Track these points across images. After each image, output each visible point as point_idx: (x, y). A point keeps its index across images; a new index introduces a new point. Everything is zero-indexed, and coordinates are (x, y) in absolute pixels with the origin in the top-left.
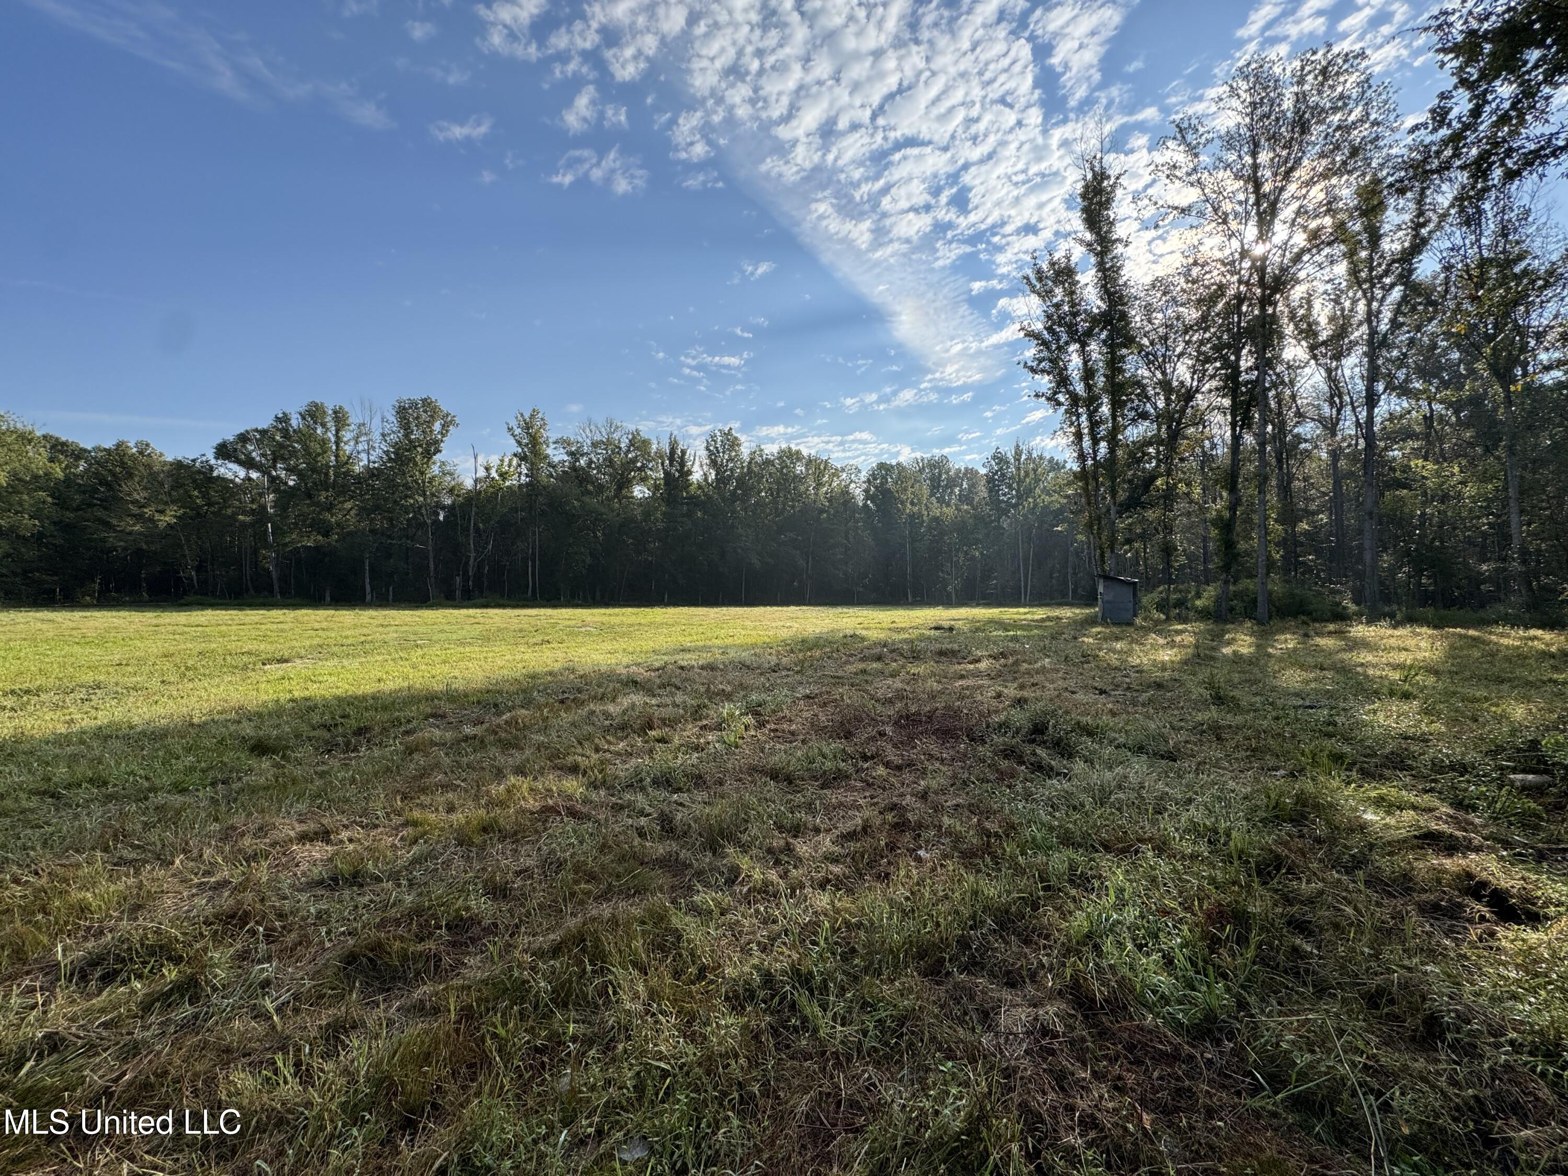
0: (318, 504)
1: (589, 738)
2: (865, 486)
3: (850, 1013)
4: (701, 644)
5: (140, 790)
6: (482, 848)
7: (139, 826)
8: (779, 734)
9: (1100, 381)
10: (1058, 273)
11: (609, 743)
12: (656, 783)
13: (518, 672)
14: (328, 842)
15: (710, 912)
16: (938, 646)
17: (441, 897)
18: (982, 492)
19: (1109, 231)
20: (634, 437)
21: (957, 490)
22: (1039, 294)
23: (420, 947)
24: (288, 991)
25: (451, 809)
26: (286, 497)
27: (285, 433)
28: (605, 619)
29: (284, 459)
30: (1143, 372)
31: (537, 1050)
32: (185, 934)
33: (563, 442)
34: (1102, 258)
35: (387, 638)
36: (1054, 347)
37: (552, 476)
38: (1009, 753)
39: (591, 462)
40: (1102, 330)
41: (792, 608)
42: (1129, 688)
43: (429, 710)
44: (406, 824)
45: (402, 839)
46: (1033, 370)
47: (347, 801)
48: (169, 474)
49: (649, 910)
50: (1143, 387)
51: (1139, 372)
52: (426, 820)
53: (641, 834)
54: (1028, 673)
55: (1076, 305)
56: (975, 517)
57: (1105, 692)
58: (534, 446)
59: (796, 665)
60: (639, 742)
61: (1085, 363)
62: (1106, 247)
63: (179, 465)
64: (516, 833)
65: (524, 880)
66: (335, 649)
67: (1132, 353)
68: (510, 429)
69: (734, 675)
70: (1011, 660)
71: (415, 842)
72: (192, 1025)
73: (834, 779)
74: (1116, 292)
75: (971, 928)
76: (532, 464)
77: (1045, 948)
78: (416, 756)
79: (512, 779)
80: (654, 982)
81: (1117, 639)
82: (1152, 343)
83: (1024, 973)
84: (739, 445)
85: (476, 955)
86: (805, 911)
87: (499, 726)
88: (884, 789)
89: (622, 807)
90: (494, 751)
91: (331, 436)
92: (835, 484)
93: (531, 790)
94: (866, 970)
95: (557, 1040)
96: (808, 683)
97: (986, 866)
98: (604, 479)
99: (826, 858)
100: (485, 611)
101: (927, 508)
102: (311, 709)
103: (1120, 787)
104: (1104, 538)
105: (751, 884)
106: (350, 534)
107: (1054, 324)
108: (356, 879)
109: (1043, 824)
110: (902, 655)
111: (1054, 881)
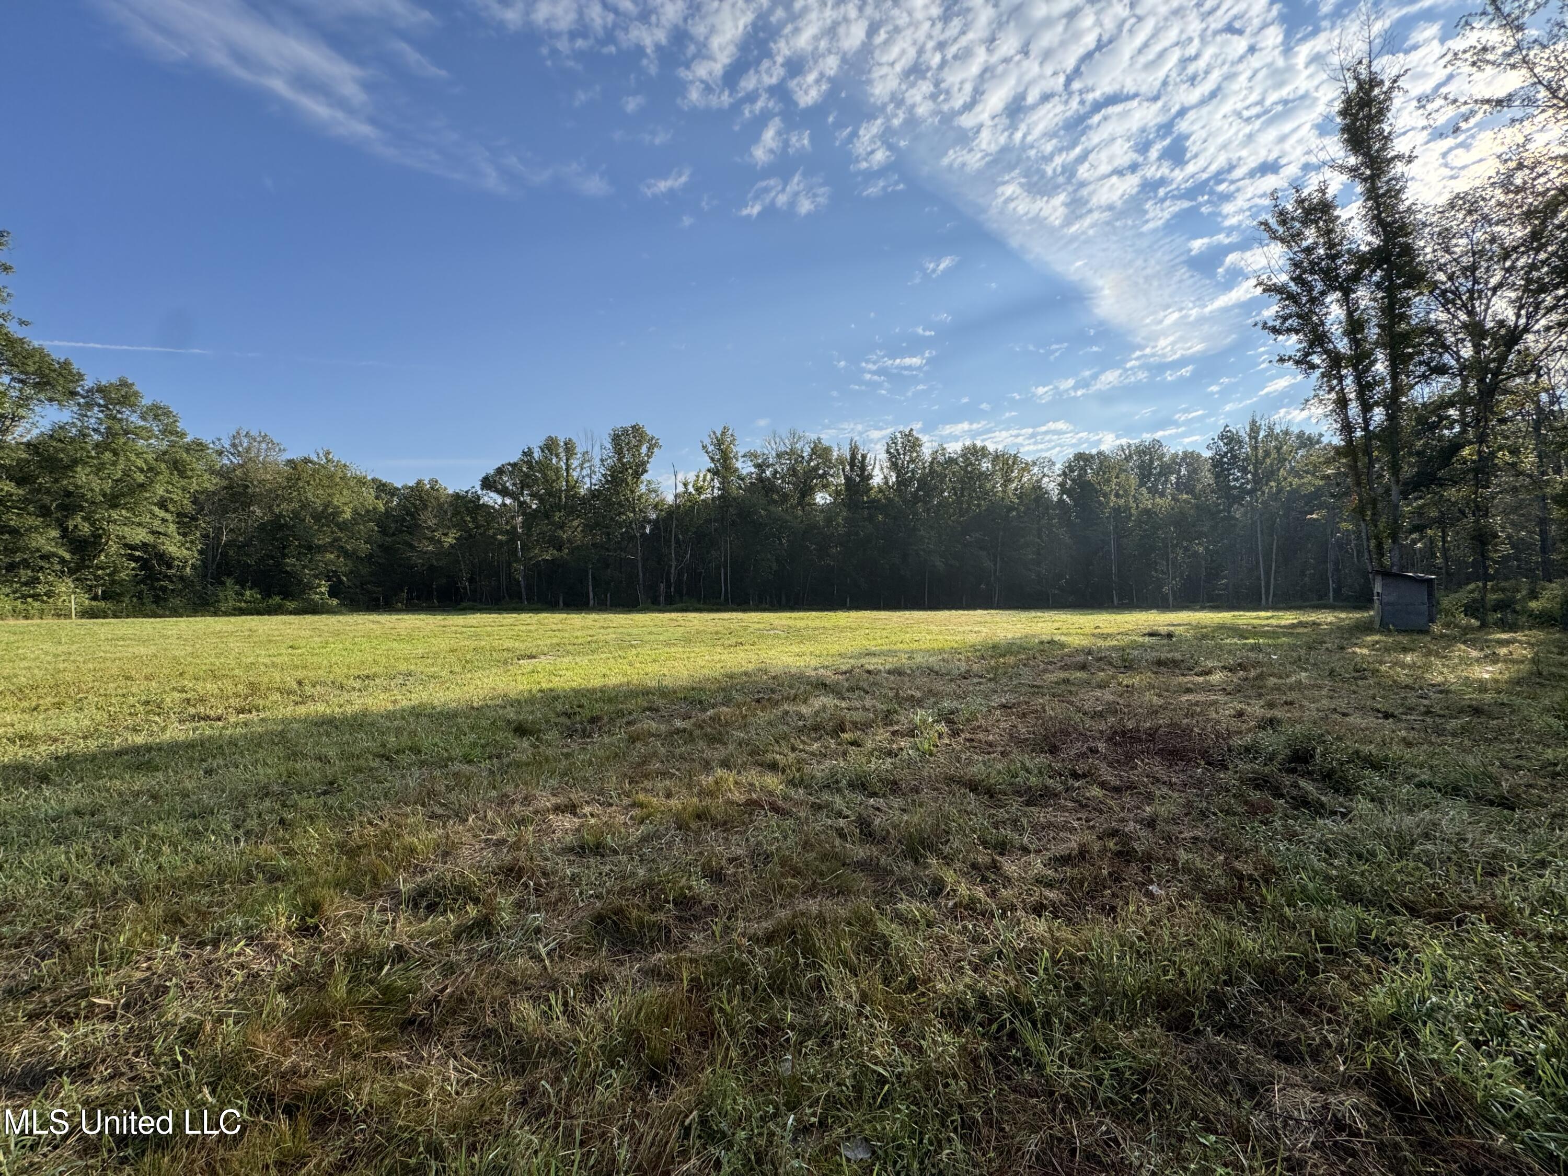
0: (553, 524)
1: (785, 737)
2: (1060, 479)
3: (1080, 1055)
4: (885, 648)
5: (442, 759)
6: (698, 833)
7: (443, 788)
8: (976, 744)
9: (1373, 333)
10: (1307, 212)
11: (803, 742)
12: (851, 785)
13: (717, 671)
14: (575, 815)
15: (916, 922)
16: (1154, 654)
17: (667, 874)
18: (1207, 478)
19: (1384, 148)
20: (816, 446)
21: (1173, 478)
22: (1282, 240)
23: (653, 918)
24: (554, 940)
25: (669, 796)
26: (531, 517)
27: (529, 464)
28: (791, 623)
29: (529, 487)
30: (1439, 315)
31: (758, 1030)
32: (480, 880)
33: (751, 455)
34: (1373, 183)
35: (608, 638)
36: (1304, 299)
37: (741, 488)
38: (1260, 782)
39: (776, 472)
40: (1373, 271)
41: (979, 612)
42: (1428, 713)
43: (646, 705)
44: (634, 805)
45: (631, 818)
46: (1275, 331)
47: (587, 780)
48: (451, 504)
49: (855, 913)
50: (1439, 335)
51: (1432, 316)
52: (650, 803)
53: (842, 835)
54: (1278, 689)
55: (1335, 245)
56: (1197, 507)
57: (1393, 716)
58: (725, 461)
59: (988, 673)
60: (832, 743)
61: (1350, 314)
62: (1379, 168)
63: (457, 496)
64: (725, 823)
65: (736, 867)
66: (570, 648)
67: (1421, 293)
68: (704, 447)
69: (922, 681)
70: (1253, 673)
71: (642, 822)
72: (488, 956)
73: (1041, 796)
74: (1395, 222)
75: (1226, 983)
76: (724, 477)
77: (1329, 1022)
78: (638, 745)
79: (720, 772)
80: (864, 985)
81: (1405, 650)
82: (1451, 278)
83: (1303, 1048)
84: (920, 446)
85: (700, 932)
86: (1019, 935)
87: (704, 721)
88: (1101, 812)
89: (820, 807)
90: (701, 744)
91: (562, 464)
92: (1025, 479)
93: (736, 783)
94: (1096, 1011)
95: (776, 1026)
96: (1003, 691)
97: (1240, 913)
98: (788, 487)
99: (1037, 881)
100: (685, 614)
101: (1136, 499)
102: (556, 698)
103: (1426, 836)
104: (1381, 526)
105: (957, 899)
106: (578, 547)
107: (1304, 272)
108: (598, 849)
109: (1316, 873)
110: (1111, 664)
111: (1337, 943)
